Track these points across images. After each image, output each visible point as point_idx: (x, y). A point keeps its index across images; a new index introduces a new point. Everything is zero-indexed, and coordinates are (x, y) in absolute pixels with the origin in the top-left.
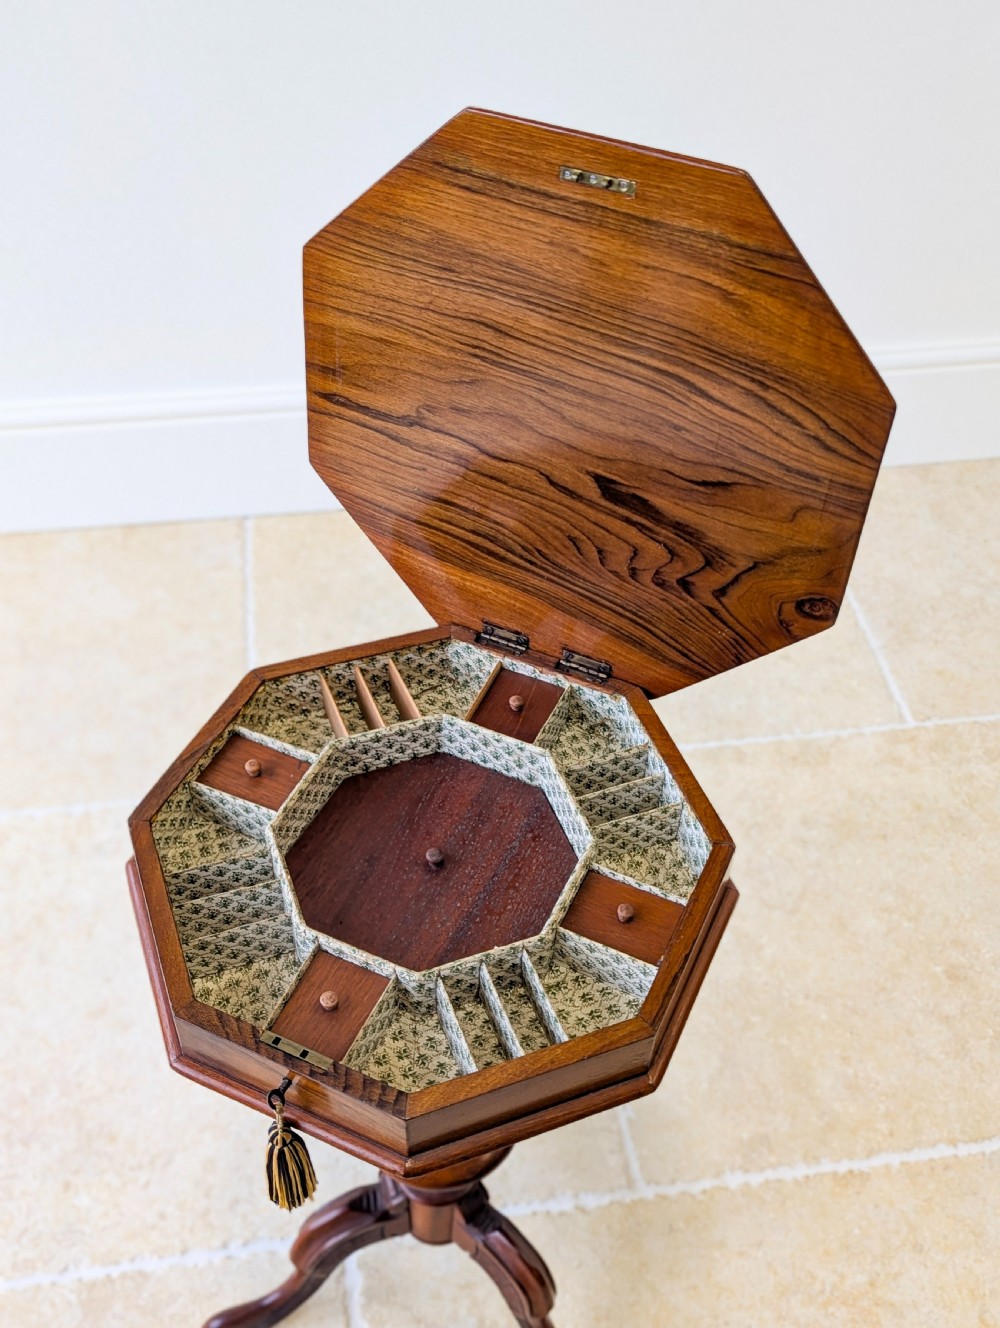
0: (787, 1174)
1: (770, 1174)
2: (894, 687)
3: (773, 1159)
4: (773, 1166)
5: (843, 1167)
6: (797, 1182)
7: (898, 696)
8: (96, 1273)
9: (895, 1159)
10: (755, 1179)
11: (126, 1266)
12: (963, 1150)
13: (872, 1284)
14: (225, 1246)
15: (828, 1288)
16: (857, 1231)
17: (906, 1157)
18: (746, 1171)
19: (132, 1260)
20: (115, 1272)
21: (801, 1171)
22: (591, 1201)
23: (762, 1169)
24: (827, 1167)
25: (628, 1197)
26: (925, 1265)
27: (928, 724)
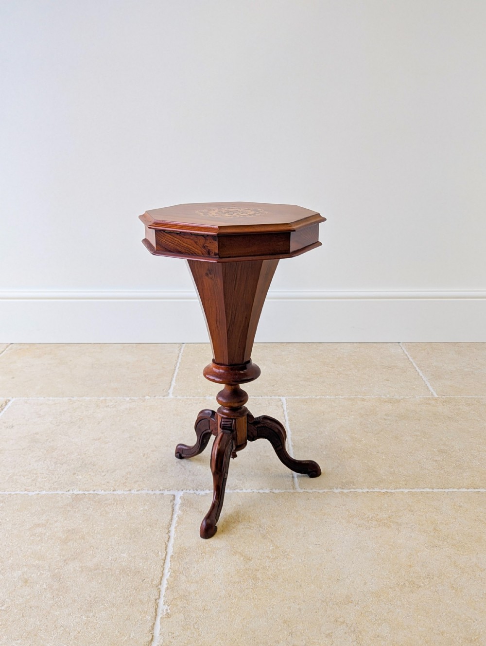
0: (360, 491)
1: (352, 490)
2: (431, 388)
3: (354, 487)
4: (354, 489)
5: (385, 490)
6: (363, 492)
7: (432, 391)
8: (81, 492)
9: (406, 491)
10: (345, 491)
11: (91, 492)
12: (435, 490)
13: (389, 517)
14: (130, 490)
15: (370, 517)
16: (386, 505)
17: (411, 490)
18: (343, 489)
19: (94, 491)
20: (86, 493)
21: (365, 490)
22: (277, 491)
23: (350, 489)
24: (377, 490)
25: (292, 491)
26: (414, 515)
27: (443, 397)
